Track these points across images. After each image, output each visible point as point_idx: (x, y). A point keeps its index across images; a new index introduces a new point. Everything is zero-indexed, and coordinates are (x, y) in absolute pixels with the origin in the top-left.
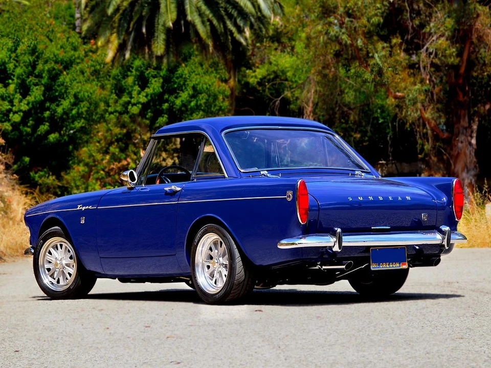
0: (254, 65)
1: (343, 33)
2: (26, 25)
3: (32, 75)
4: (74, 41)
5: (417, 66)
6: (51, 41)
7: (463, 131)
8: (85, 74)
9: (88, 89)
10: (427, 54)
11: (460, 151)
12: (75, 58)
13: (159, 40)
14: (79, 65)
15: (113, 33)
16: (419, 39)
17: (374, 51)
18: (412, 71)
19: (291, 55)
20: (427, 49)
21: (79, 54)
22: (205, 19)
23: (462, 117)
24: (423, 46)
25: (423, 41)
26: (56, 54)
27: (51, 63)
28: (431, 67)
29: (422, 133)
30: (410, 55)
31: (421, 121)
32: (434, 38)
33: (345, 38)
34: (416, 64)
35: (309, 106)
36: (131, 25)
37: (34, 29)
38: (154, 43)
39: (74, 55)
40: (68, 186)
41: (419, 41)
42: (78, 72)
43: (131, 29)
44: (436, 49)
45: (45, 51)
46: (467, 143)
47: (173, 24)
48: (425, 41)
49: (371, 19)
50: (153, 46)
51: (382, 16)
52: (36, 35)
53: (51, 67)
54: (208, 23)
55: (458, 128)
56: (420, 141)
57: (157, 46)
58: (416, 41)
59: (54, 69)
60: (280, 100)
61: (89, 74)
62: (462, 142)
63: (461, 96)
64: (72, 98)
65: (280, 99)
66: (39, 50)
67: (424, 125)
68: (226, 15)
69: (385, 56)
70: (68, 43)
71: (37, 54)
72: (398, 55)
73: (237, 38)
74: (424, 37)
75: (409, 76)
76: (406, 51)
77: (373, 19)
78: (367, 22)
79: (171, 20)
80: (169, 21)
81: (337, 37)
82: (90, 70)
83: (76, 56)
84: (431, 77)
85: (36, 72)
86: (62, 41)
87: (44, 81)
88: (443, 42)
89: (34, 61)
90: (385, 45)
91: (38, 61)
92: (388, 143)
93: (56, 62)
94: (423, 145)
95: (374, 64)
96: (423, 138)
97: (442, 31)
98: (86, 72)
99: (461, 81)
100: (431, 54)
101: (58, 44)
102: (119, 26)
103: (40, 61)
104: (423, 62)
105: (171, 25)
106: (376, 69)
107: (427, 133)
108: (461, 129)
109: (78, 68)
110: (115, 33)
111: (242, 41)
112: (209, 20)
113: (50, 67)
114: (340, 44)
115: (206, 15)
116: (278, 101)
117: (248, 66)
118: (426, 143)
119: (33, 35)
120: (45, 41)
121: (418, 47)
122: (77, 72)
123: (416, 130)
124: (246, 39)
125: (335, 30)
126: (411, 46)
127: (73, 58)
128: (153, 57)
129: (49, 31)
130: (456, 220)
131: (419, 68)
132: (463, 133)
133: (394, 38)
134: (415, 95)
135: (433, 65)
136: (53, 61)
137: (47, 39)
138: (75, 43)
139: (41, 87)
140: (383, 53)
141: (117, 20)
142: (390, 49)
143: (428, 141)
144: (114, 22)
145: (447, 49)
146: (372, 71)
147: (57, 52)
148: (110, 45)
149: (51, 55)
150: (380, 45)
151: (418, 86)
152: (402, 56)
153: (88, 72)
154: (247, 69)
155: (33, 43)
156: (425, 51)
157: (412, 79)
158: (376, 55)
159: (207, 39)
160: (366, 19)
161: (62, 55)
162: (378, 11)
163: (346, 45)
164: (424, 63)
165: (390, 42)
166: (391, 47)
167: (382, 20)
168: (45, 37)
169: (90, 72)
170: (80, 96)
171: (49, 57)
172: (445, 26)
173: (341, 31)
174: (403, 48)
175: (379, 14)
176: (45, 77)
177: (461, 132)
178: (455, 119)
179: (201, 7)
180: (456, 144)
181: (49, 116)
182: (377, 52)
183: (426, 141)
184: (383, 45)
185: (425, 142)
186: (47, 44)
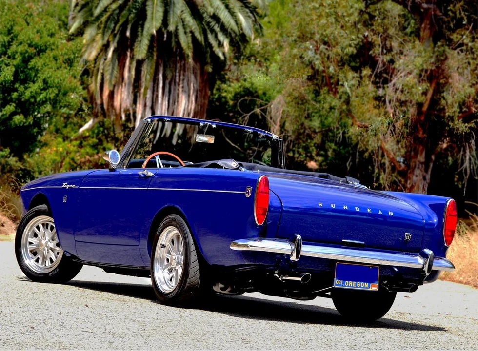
0: (229, 80)
1: (317, 59)
2: (5, 5)
3: (5, 55)
4: (51, 28)
5: (383, 99)
6: (28, 24)
7: (419, 165)
8: (58, 61)
9: (58, 75)
10: (393, 89)
11: (414, 185)
12: (50, 44)
13: (141, 45)
14: (53, 51)
15: (99, 33)
16: (387, 74)
17: (344, 80)
18: (378, 103)
19: (265, 75)
20: (394, 85)
21: (55, 41)
22: (188, 30)
23: (420, 152)
24: (391, 81)
25: (391, 77)
26: (31, 37)
27: (25, 46)
28: (396, 102)
29: (379, 163)
30: (378, 88)
31: (380, 152)
32: (403, 74)
33: (318, 63)
34: (382, 97)
35: (276, 125)
36: (117, 28)
37: (13, 10)
38: (137, 47)
39: (49, 42)
40: (30, 169)
41: (387, 76)
42: (52, 59)
43: (116, 32)
44: (403, 85)
45: (20, 33)
46: (422, 177)
47: (157, 32)
48: (393, 76)
49: (345, 49)
50: (135, 50)
51: (355, 47)
52: (14, 16)
53: (25, 49)
54: (190, 34)
55: (415, 162)
56: (376, 171)
57: (139, 50)
58: (385, 75)
59: (27, 51)
60: (250, 116)
61: (61, 61)
62: (417, 176)
63: (421, 133)
64: (41, 82)
65: (249, 114)
66: (15, 31)
67: (383, 156)
68: (208, 29)
69: (353, 85)
70: (45, 29)
71: (12, 35)
72: (367, 85)
73: (216, 52)
74: (393, 73)
75: (375, 107)
76: (374, 83)
77: (347, 49)
78: (341, 51)
79: (155, 27)
80: (153, 28)
81: (310, 63)
82: (64, 57)
83: (51, 42)
84: (395, 111)
85: (9, 52)
86: (39, 26)
87: (15, 62)
88: (411, 80)
89: (9, 42)
90: (355, 75)
91: (12, 42)
92: (347, 168)
93: (30, 45)
94: (380, 174)
95: (343, 92)
96: (380, 168)
97: (410, 68)
98: (59, 59)
99: (423, 118)
100: (397, 89)
101: (35, 27)
102: (105, 27)
103: (14, 42)
104: (389, 95)
105: (154, 32)
106: (344, 97)
107: (384, 164)
108: (417, 163)
109: (51, 54)
110: (100, 33)
111: (221, 55)
112: (191, 32)
113: (23, 49)
114: (313, 68)
115: (189, 26)
116: (248, 117)
117: (224, 80)
118: (383, 173)
119: (11, 16)
120: (22, 23)
121: (386, 81)
122: (50, 58)
123: (375, 160)
124: (224, 54)
125: (310, 55)
126: (380, 79)
127: (48, 44)
128: (133, 61)
129: (27, 14)
130: (446, 245)
131: (385, 102)
132: (419, 168)
133: (365, 70)
134: (378, 126)
135: (398, 100)
136: (27, 44)
137: (24, 22)
138: (51, 29)
139: (11, 68)
140: (353, 82)
141: (103, 22)
142: (359, 79)
143: (385, 172)
144: (101, 22)
145: (414, 86)
146: (340, 98)
147: (32, 36)
148: (95, 44)
149: (26, 37)
150: (351, 74)
151: (382, 118)
152: (371, 88)
153: (61, 59)
154: (222, 83)
155: (10, 23)
156: (392, 86)
157: (376, 111)
158: (346, 84)
159: (187, 49)
160: (340, 49)
161: (36, 40)
162: (352, 42)
163: (318, 71)
164: (390, 97)
165: (361, 73)
166: (361, 77)
167: (355, 51)
168: (23, 20)
169: (63, 60)
170: (49, 81)
171: (23, 39)
172: (414, 65)
173: (314, 57)
174: (372, 80)
175: (353, 45)
176: (17, 58)
177: (417, 166)
178: (412, 153)
179: (185, 18)
180: (411, 177)
181: (17, 97)
182: (347, 81)
183: (382, 170)
184: (354, 75)
185: (381, 172)
186: (24, 27)
